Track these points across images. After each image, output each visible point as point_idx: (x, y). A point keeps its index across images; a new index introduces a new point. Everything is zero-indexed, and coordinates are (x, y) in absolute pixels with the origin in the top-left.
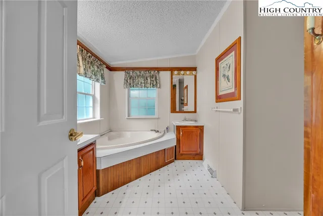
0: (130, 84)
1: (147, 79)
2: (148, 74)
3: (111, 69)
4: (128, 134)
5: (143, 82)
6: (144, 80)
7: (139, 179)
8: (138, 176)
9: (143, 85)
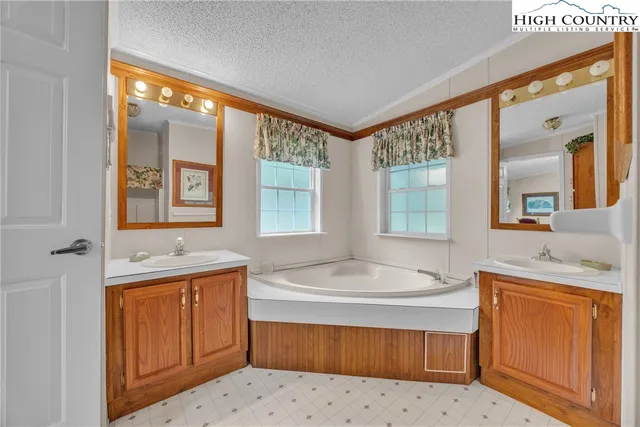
0: (382, 161)
1: (418, 139)
2: (420, 127)
3: (352, 136)
4: (377, 270)
5: (408, 148)
6: (412, 145)
7: (332, 376)
8: (332, 369)
9: (409, 156)
